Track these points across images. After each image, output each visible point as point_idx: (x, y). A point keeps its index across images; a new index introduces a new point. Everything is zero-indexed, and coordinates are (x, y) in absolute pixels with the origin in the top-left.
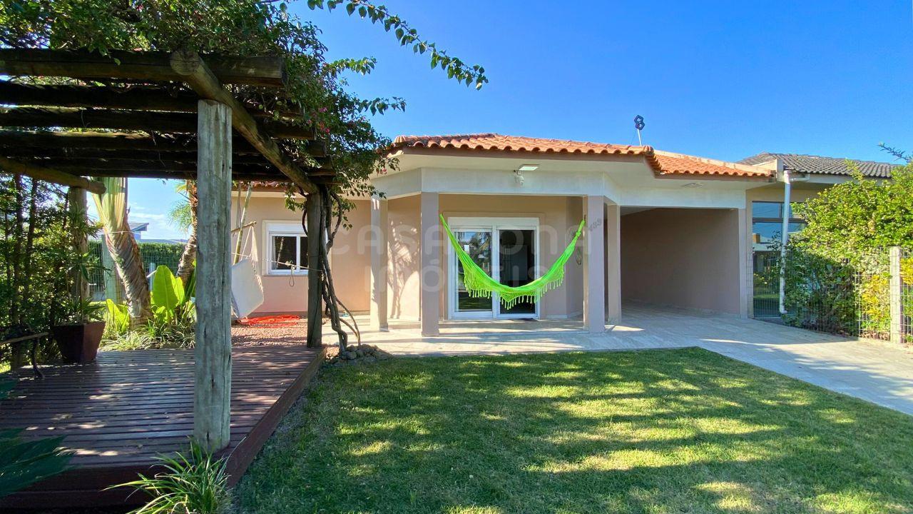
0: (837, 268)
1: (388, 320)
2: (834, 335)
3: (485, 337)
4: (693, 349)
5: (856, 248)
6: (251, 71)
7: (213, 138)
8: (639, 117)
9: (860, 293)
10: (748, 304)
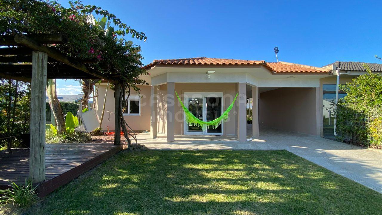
0: (360, 115)
1: (157, 134)
2: (358, 146)
3: (194, 143)
4: (282, 150)
5: (367, 106)
6: (50, 39)
7: (37, 65)
8: (276, 47)
9: (369, 127)
10: (321, 131)
